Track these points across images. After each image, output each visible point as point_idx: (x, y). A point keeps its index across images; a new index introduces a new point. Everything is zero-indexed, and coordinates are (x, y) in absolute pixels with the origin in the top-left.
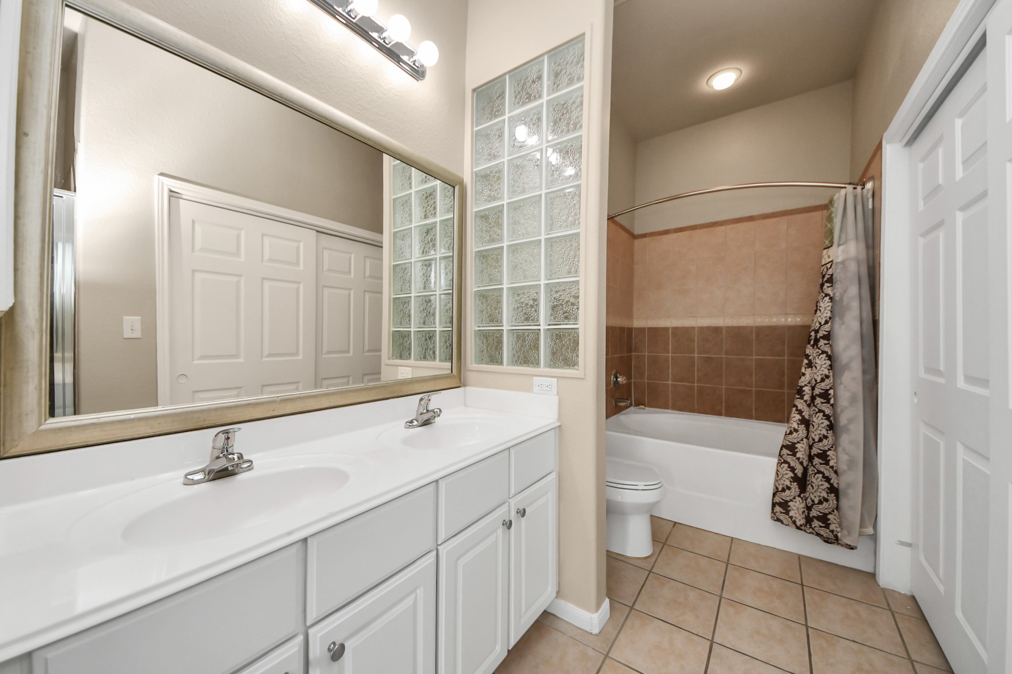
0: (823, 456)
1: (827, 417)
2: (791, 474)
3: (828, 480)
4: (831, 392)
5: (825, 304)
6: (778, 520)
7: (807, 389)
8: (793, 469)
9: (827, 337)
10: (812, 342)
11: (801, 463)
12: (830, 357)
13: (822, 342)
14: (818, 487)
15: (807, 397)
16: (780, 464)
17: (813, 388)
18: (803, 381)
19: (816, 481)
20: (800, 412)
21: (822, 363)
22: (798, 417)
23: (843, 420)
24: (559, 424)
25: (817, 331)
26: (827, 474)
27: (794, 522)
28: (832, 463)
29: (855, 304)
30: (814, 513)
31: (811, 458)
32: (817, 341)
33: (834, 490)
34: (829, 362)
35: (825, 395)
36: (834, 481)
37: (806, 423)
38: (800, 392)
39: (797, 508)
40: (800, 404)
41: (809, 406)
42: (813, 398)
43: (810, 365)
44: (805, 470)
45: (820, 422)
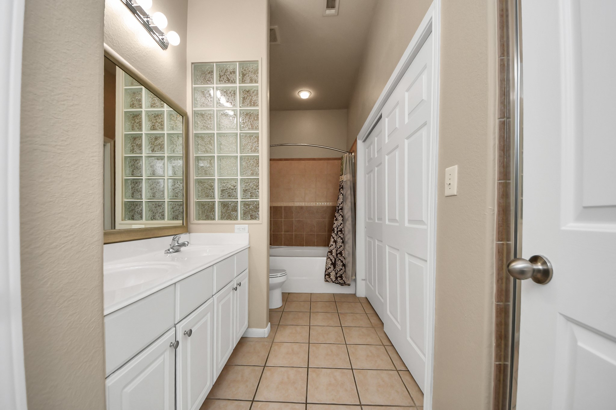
0: (341, 253)
1: (342, 239)
2: (331, 262)
3: (342, 262)
4: (343, 229)
5: (341, 197)
6: (327, 281)
7: (335, 229)
8: (331, 260)
9: (342, 209)
10: (337, 211)
11: (334, 257)
12: (342, 216)
13: (340, 211)
14: (339, 265)
15: (336, 232)
16: (327, 259)
17: (337, 228)
18: (335, 226)
19: (339, 263)
20: (333, 238)
21: (340, 218)
22: (333, 240)
23: (346, 239)
24: (249, 246)
25: (338, 207)
26: (342, 260)
27: (332, 280)
28: (343, 255)
29: (349, 197)
30: (338, 275)
31: (337, 255)
32: (338, 210)
33: (344, 265)
34: (342, 218)
35: (341, 231)
36: (344, 262)
37: (335, 242)
38: (333, 230)
39: (333, 274)
40: (334, 235)
41: (336, 235)
42: (337, 232)
43: (336, 220)
44: (335, 259)
45: (339, 241)
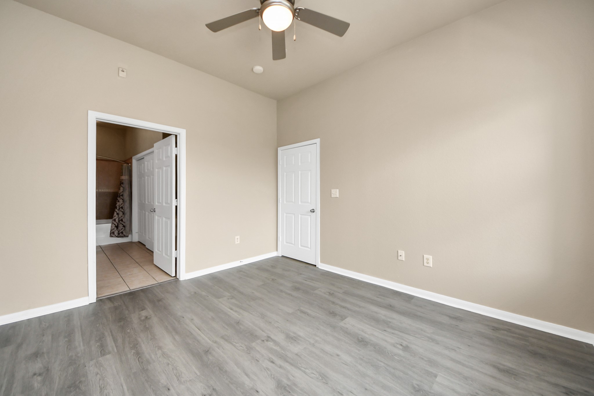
0: (122, 220)
1: (122, 212)
2: (115, 226)
3: (123, 224)
4: (123, 207)
5: (122, 188)
6: (112, 237)
7: (118, 207)
8: (115, 225)
9: (122, 195)
10: (119, 196)
11: (117, 223)
12: (123, 200)
13: (121, 197)
14: (121, 226)
15: (118, 209)
16: (112, 224)
17: (119, 206)
18: (117, 205)
20: (116, 212)
21: (121, 201)
22: (116, 213)
23: (126, 212)
25: (120, 194)
26: (122, 223)
27: (116, 236)
28: (123, 221)
29: (128, 189)
30: (120, 232)
31: (119, 221)
32: (120, 196)
33: (124, 226)
34: (122, 201)
35: (122, 208)
36: (124, 225)
37: (118, 214)
38: (116, 208)
39: (116, 233)
40: (116, 210)
41: (118, 210)
42: (119, 209)
43: (118, 201)
44: (118, 224)
45: (121, 214)
